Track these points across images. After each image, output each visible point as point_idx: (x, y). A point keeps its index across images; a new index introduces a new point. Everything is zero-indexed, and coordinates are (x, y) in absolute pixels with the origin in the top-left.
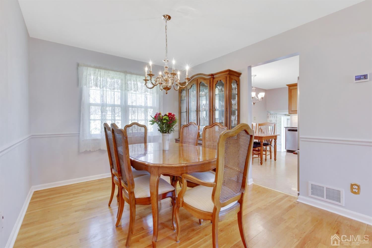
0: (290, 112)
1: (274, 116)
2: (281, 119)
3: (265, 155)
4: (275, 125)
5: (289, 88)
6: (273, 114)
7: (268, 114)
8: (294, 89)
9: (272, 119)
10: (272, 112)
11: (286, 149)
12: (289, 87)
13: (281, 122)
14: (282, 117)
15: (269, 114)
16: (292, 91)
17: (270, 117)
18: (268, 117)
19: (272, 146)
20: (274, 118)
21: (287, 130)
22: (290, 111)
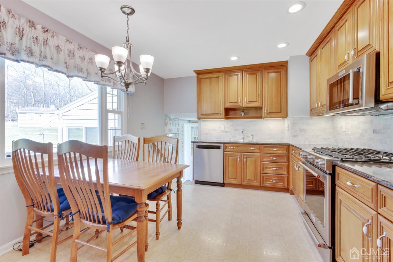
0: (199, 116)
1: (175, 122)
2: (183, 127)
3: (155, 223)
4: (178, 142)
5: (198, 77)
6: (173, 119)
7: (166, 119)
8: (204, 78)
9: (172, 126)
10: (172, 117)
11: (193, 179)
12: (198, 75)
13: (183, 131)
14: (185, 124)
15: (168, 119)
16: (202, 82)
17: (169, 124)
18: (166, 124)
19: (172, 190)
20: (176, 126)
21: (195, 147)
22: (199, 114)
